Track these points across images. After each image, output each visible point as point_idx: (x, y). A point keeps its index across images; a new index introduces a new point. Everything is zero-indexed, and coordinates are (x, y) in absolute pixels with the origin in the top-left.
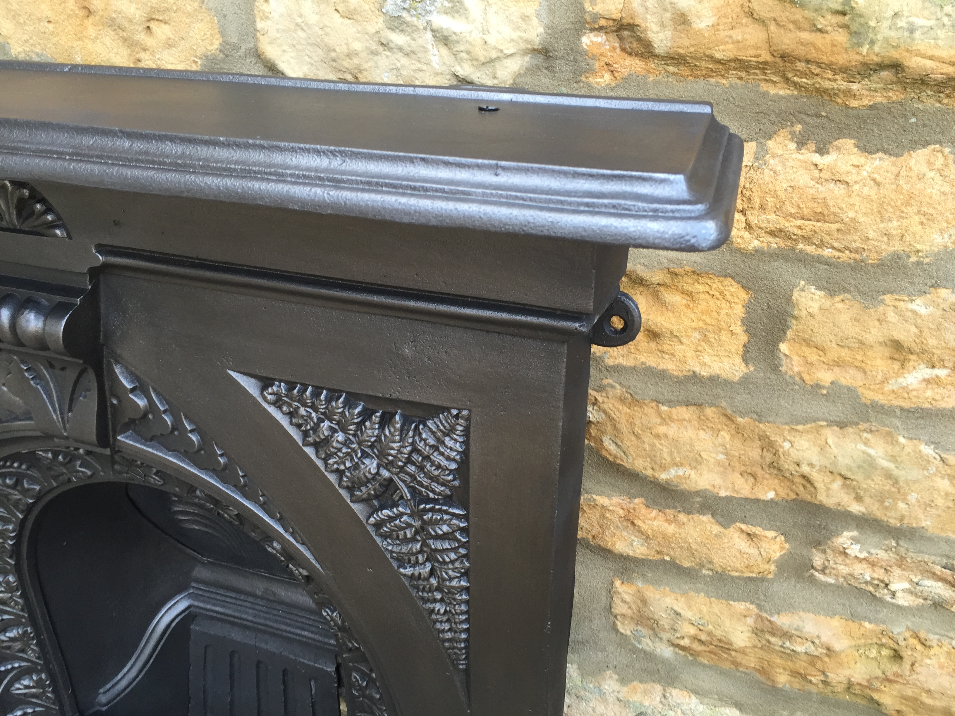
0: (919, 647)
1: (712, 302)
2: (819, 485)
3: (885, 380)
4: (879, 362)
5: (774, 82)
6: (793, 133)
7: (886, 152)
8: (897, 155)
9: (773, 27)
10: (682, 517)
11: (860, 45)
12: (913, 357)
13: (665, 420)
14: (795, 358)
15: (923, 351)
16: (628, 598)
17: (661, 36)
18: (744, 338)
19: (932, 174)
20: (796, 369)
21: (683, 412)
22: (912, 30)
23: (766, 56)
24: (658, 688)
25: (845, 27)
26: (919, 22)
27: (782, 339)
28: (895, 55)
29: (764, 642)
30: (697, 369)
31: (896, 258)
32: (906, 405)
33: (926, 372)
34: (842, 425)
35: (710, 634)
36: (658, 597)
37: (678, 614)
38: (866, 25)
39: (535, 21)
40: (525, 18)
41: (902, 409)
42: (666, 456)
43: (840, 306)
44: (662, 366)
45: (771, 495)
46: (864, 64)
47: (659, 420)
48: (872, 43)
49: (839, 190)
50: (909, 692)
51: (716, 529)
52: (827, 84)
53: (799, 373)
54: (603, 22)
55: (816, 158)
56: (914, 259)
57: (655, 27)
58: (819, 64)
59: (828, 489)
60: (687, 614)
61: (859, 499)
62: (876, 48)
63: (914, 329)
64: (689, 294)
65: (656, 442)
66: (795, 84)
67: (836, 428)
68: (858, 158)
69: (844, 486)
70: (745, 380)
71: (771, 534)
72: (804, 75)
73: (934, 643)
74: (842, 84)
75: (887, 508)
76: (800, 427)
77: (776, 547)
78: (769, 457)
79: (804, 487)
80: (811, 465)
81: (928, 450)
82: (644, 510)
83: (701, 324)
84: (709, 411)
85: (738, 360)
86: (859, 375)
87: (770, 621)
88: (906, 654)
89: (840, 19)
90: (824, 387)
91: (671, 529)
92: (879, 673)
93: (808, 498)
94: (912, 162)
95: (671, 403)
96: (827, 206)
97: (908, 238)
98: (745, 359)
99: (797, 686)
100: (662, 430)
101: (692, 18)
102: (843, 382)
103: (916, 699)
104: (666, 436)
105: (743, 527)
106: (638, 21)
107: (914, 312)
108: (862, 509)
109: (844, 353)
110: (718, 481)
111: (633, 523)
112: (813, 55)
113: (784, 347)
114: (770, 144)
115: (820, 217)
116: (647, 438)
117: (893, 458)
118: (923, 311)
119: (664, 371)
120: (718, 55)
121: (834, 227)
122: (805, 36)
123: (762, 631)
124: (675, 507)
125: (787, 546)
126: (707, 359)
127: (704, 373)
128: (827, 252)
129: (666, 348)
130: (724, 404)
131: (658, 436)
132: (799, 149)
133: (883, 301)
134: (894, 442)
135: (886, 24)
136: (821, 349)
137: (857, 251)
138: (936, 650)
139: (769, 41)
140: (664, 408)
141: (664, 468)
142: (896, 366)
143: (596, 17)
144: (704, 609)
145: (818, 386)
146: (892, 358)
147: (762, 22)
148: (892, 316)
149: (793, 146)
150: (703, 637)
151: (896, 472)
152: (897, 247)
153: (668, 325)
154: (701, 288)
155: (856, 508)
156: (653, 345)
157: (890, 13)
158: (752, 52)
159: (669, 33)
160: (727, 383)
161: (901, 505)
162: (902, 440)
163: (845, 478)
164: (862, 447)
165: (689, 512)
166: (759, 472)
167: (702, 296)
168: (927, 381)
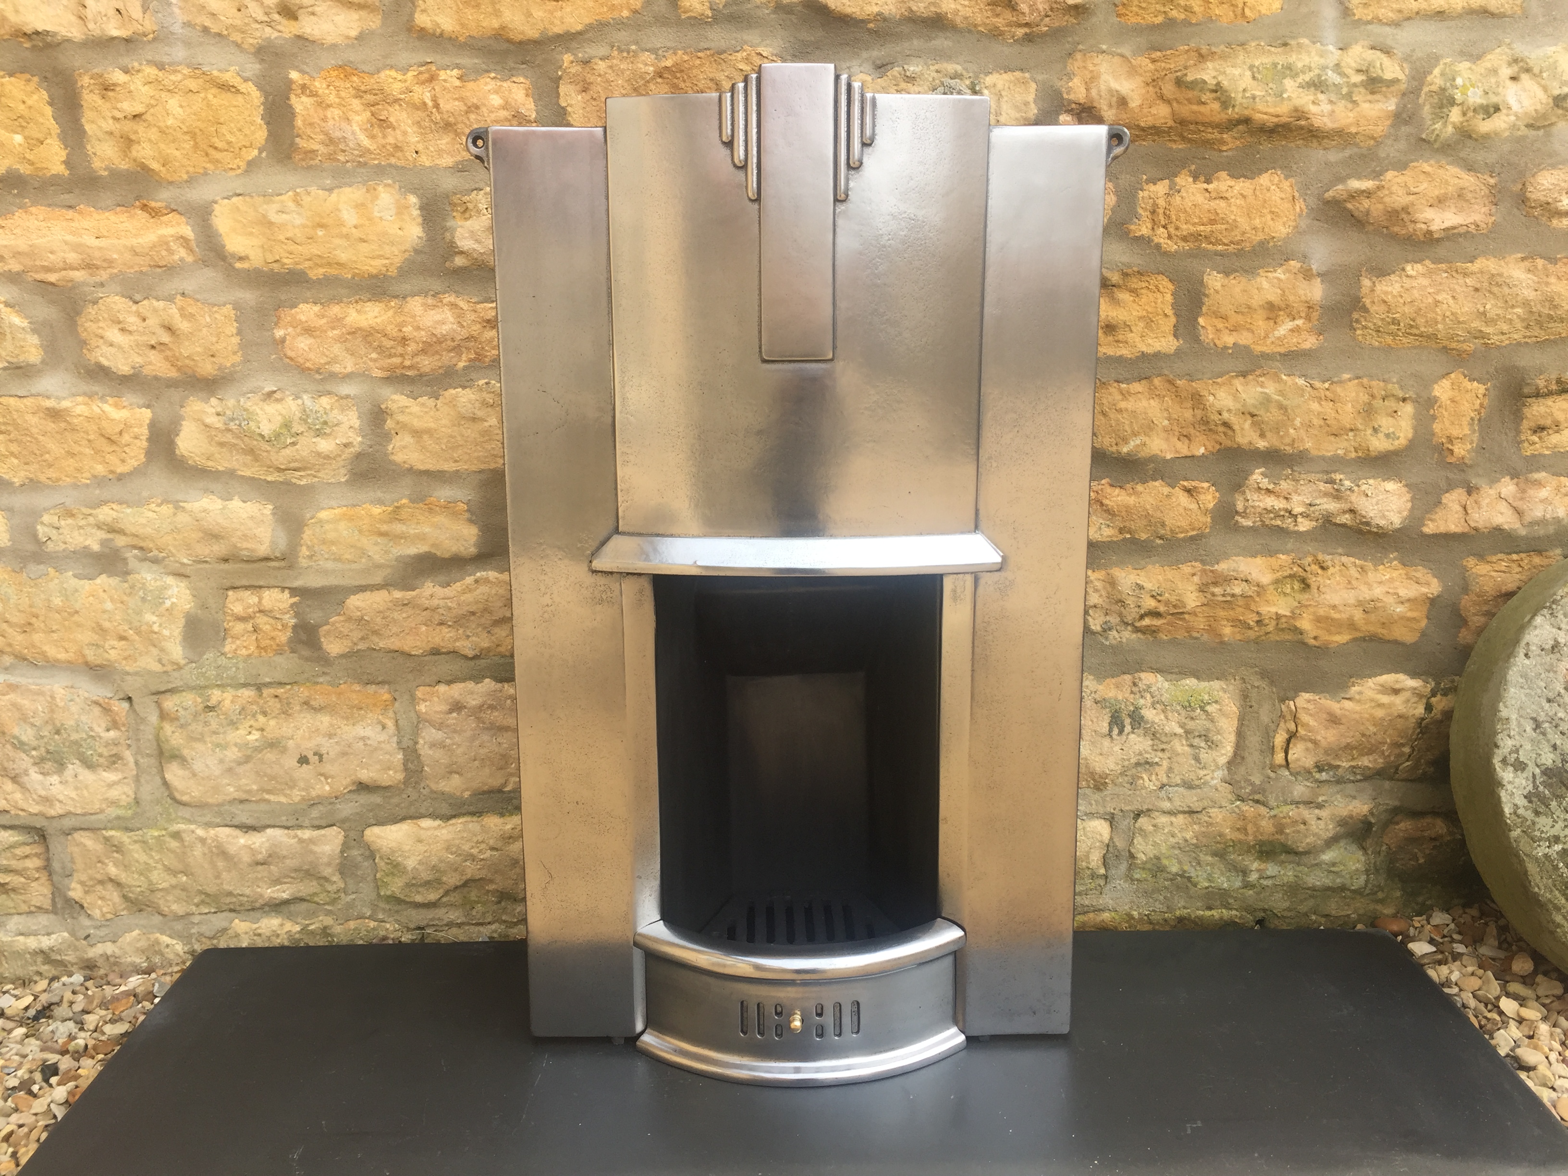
0: (1320, 571)
1: (1150, 295)
2: (1236, 427)
3: (1266, 337)
4: (1261, 323)
5: (1175, 141)
6: (1190, 171)
7: (1245, 177)
8: (1253, 178)
9: (1175, 104)
10: (1140, 488)
11: (1226, 108)
12: (1281, 313)
13: (1125, 395)
14: (1209, 328)
15: (1288, 306)
16: (1099, 585)
17: (1110, 113)
18: (1173, 320)
19: (1273, 187)
20: (1211, 336)
21: (1136, 387)
22: (1254, 98)
23: (1171, 123)
24: (1128, 678)
25: (1217, 99)
26: (1257, 93)
27: (1199, 314)
28: (1246, 112)
29: (1209, 596)
30: (1144, 349)
31: (1262, 243)
32: (1282, 350)
33: (1290, 325)
34: (1244, 374)
35: (1167, 603)
36: (1124, 575)
37: (1141, 587)
38: (1230, 97)
39: (1033, 106)
40: (1026, 104)
41: (1280, 354)
42: (1127, 428)
43: (1234, 282)
44: (1119, 353)
45: (1202, 450)
46: (1230, 121)
47: (1120, 397)
48: (1234, 106)
49: (1223, 204)
50: (1321, 612)
51: (1166, 490)
52: (1209, 136)
53: (1213, 340)
54: (1073, 106)
55: (1205, 186)
56: (1271, 244)
57: (1105, 108)
58: (1203, 124)
59: (1242, 429)
60: (1148, 585)
61: (1262, 435)
62: (1236, 110)
63: (1279, 291)
64: (1134, 291)
65: (1119, 416)
66: (1190, 141)
67: (1241, 378)
68: (1231, 182)
69: (1254, 424)
70: (1178, 353)
71: (1206, 485)
72: (1194, 133)
73: (1329, 563)
74: (1217, 135)
75: (1282, 437)
76: (1219, 380)
77: (1210, 497)
78: (1199, 413)
79: (1225, 434)
80: (1229, 411)
81: (1301, 382)
82: (1109, 490)
83: (1145, 313)
84: (1157, 381)
85: (1171, 338)
86: (1250, 335)
87: (1212, 571)
88: (1312, 580)
89: (1214, 95)
90: (1229, 348)
91: (1132, 500)
92: (1296, 604)
93: (1229, 443)
94: (1261, 181)
95: (1127, 381)
96: (1217, 214)
97: (1266, 230)
98: (1175, 336)
99: (1238, 637)
100: (1123, 405)
101: (1129, 101)
102: (1241, 342)
103: (1327, 618)
104: (1127, 410)
105: (1185, 483)
106: (1095, 104)
107: (1278, 279)
108: (1266, 444)
109: (1240, 319)
110: (1164, 446)
111: (1102, 504)
112: (1200, 118)
113: (1201, 321)
114: (1177, 180)
115: (1212, 222)
116: (1112, 415)
117: (1281, 393)
118: (1282, 276)
119: (1121, 356)
120: (1143, 124)
121: (1224, 227)
122: (1195, 108)
123: (1207, 585)
124: (1133, 480)
125: (1217, 495)
126: (1150, 341)
127: (1149, 351)
128: (1220, 248)
129: (1121, 337)
130: (1166, 372)
131: (1120, 411)
132: (1194, 181)
133: (1258, 274)
134: (1280, 380)
135: (1240, 95)
136: (1225, 318)
137: (1238, 243)
138: (1331, 570)
139: (1173, 113)
140: (1124, 386)
141: (1125, 441)
142: (1272, 323)
143: (1071, 102)
144: (1160, 577)
145: (1226, 348)
146: (1268, 318)
147: (1169, 102)
148: (1265, 285)
149: (1191, 180)
150: (1162, 609)
151: (1285, 402)
152: (1261, 236)
153: (1121, 317)
154: (1144, 285)
155: (1262, 444)
156: (1111, 338)
157: (1241, 89)
158: (1163, 121)
159: (1114, 111)
160: (1167, 356)
161: (1292, 431)
162: (1284, 377)
163: (1253, 416)
164: (1259, 389)
165: (1144, 482)
166: (1192, 431)
167: (1144, 291)
168: (1292, 330)
